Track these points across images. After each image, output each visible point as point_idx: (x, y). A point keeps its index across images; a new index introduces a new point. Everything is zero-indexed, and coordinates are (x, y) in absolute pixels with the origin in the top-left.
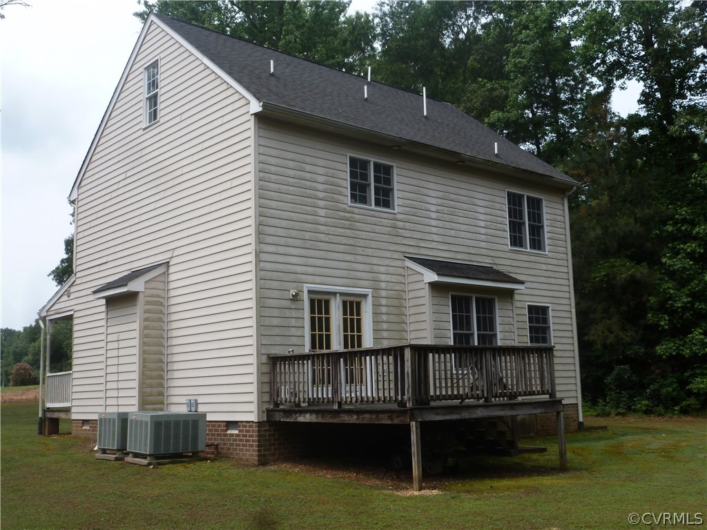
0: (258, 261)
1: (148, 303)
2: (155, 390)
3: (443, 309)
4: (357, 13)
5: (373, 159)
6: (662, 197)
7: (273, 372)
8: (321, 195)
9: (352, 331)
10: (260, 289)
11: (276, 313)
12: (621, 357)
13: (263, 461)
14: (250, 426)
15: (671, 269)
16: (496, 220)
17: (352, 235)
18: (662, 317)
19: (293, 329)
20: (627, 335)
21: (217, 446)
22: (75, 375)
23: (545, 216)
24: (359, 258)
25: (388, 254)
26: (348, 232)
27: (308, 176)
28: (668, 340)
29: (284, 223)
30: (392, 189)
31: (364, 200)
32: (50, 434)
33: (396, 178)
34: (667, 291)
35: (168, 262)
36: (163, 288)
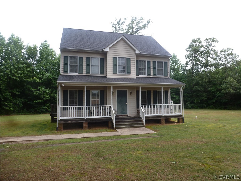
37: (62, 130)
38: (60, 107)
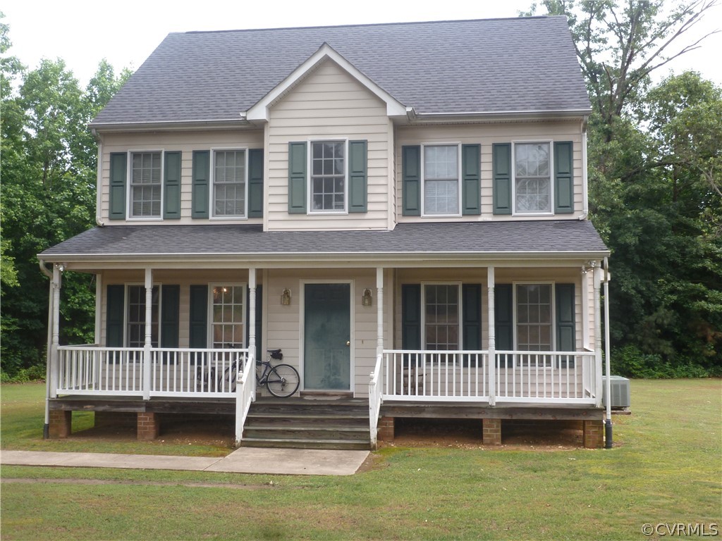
37: (61, 435)
38: (59, 351)
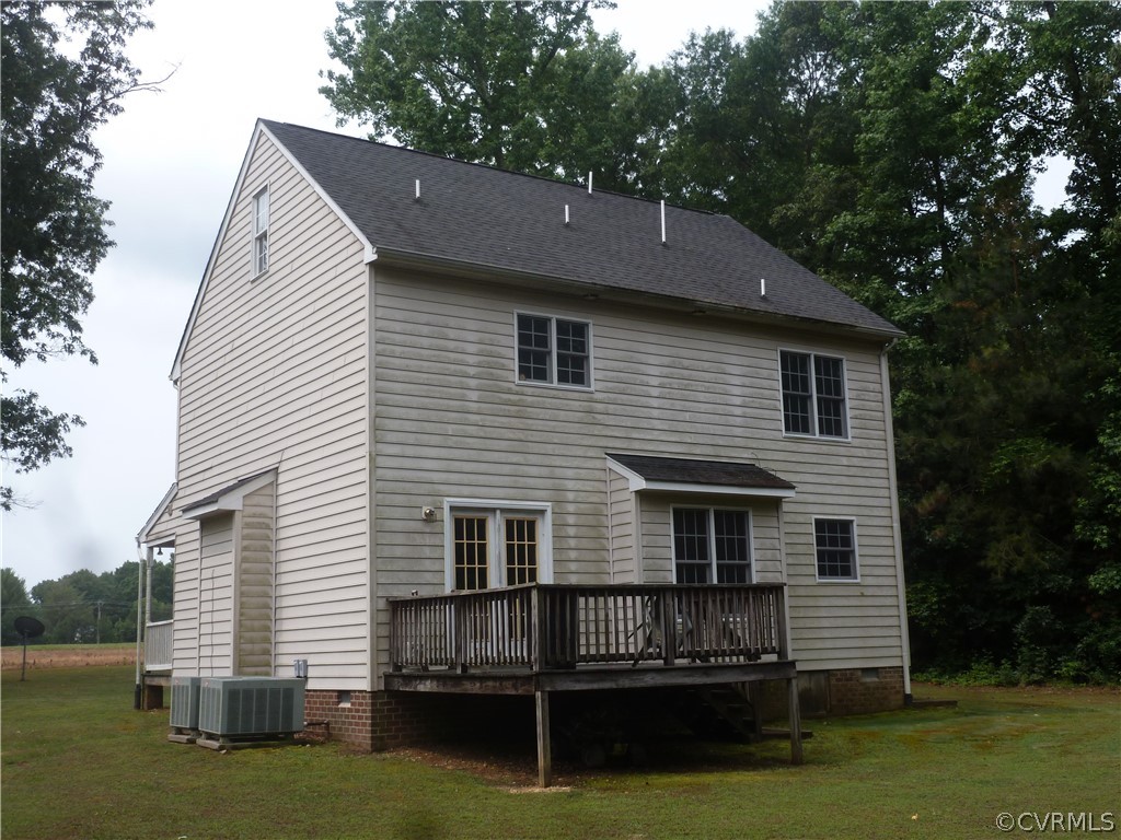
0: (374, 467)
1: (248, 525)
2: (258, 647)
3: (660, 529)
4: (652, 68)
5: (554, 316)
6: (1099, 339)
7: (392, 623)
8: (472, 371)
9: (521, 561)
10: (375, 506)
11: (400, 539)
12: (1037, 592)
13: (379, 746)
14: (364, 698)
15: (1111, 453)
16: (762, 394)
17: (521, 426)
18: (1099, 529)
19: (428, 562)
20: (1043, 559)
21: (328, 724)
22: (177, 626)
23: (847, 385)
24: (533, 459)
25: (580, 452)
26: (514, 422)
27: (451, 345)
28: (1110, 566)
29: (414, 414)
30: (587, 357)
31: (541, 375)
32: (150, 708)
33: (592, 341)
34: (1106, 489)
35: (277, 468)
36: (270, 504)
